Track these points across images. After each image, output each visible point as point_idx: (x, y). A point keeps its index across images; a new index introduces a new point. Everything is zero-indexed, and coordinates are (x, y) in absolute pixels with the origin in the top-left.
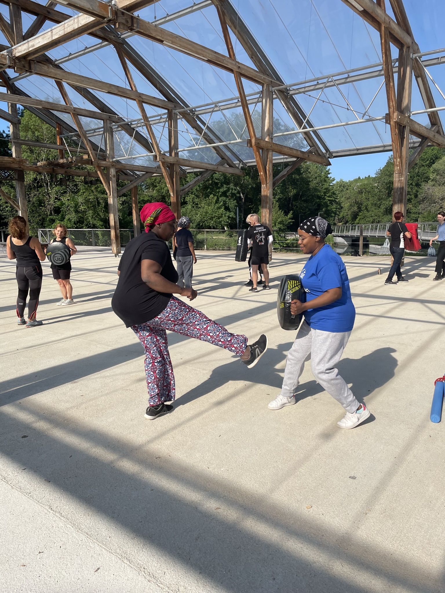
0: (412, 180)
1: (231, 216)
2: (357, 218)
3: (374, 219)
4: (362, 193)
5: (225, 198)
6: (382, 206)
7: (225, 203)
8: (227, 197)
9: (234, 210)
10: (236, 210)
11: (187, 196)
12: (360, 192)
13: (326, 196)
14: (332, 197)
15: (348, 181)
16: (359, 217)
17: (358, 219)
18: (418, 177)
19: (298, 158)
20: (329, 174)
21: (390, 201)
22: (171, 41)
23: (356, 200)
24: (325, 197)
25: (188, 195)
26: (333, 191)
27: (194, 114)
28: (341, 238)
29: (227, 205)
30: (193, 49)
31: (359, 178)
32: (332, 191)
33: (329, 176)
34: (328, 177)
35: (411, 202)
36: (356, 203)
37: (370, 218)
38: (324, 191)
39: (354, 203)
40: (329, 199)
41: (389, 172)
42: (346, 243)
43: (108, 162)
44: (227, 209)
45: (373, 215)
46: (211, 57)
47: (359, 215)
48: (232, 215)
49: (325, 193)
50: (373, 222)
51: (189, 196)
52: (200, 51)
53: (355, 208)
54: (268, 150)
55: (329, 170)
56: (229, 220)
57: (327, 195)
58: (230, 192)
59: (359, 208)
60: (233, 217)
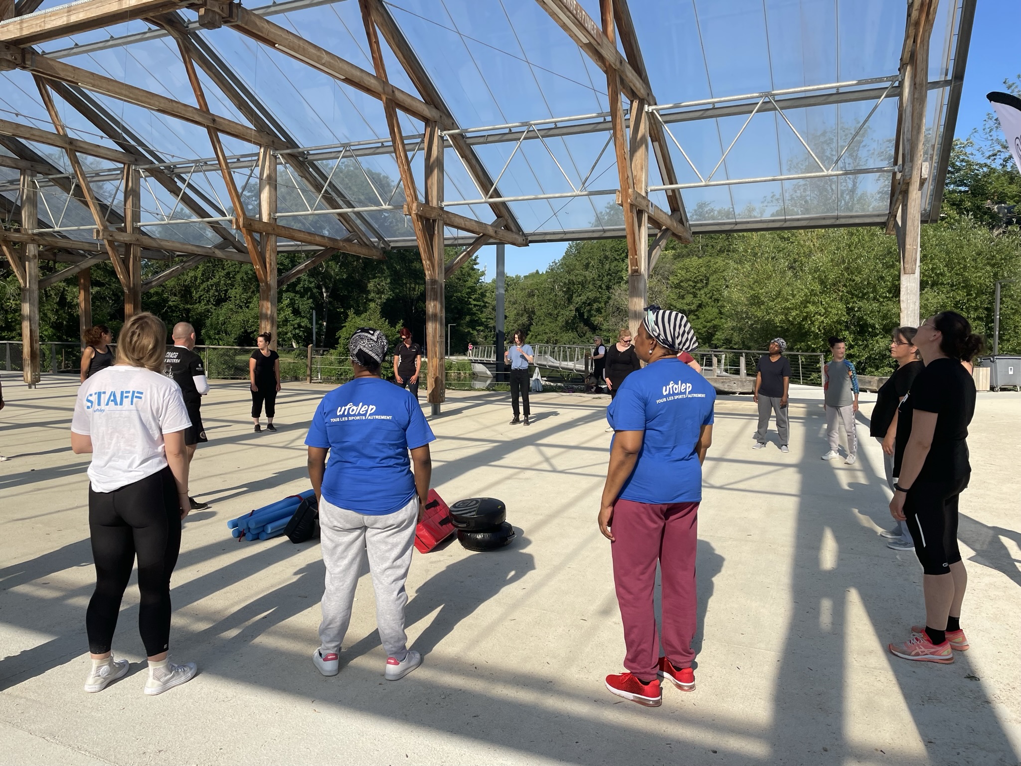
0: (600, 281)
1: (303, 324)
2: (528, 334)
3: (550, 338)
4: (534, 295)
5: (292, 295)
6: (560, 318)
7: (292, 304)
8: (296, 292)
9: (308, 315)
10: (312, 314)
11: (231, 289)
12: (531, 295)
13: (471, 298)
14: (480, 301)
15: (514, 277)
16: (531, 333)
17: (529, 336)
18: (609, 277)
19: (326, 247)
20: (476, 264)
21: (571, 311)
22: (91, 83)
23: (525, 307)
24: (470, 300)
25: (233, 286)
26: (481, 291)
27: (173, 171)
28: (481, 365)
29: (296, 306)
30: (131, 95)
31: (537, 272)
32: (479, 292)
33: (475, 267)
34: (474, 269)
35: (601, 313)
36: (525, 310)
37: (544, 335)
38: (467, 290)
39: (522, 310)
40: (475, 303)
41: (567, 267)
42: (489, 373)
43: (24, 234)
44: (296, 312)
45: (547, 331)
46: (162, 106)
47: (530, 331)
48: (305, 322)
49: (469, 294)
50: (547, 342)
51: (236, 289)
52: (144, 99)
53: (524, 319)
54: (268, 234)
55: (477, 257)
56: (300, 331)
57: (473, 297)
58: (301, 285)
59: (530, 319)
60: (306, 326)
